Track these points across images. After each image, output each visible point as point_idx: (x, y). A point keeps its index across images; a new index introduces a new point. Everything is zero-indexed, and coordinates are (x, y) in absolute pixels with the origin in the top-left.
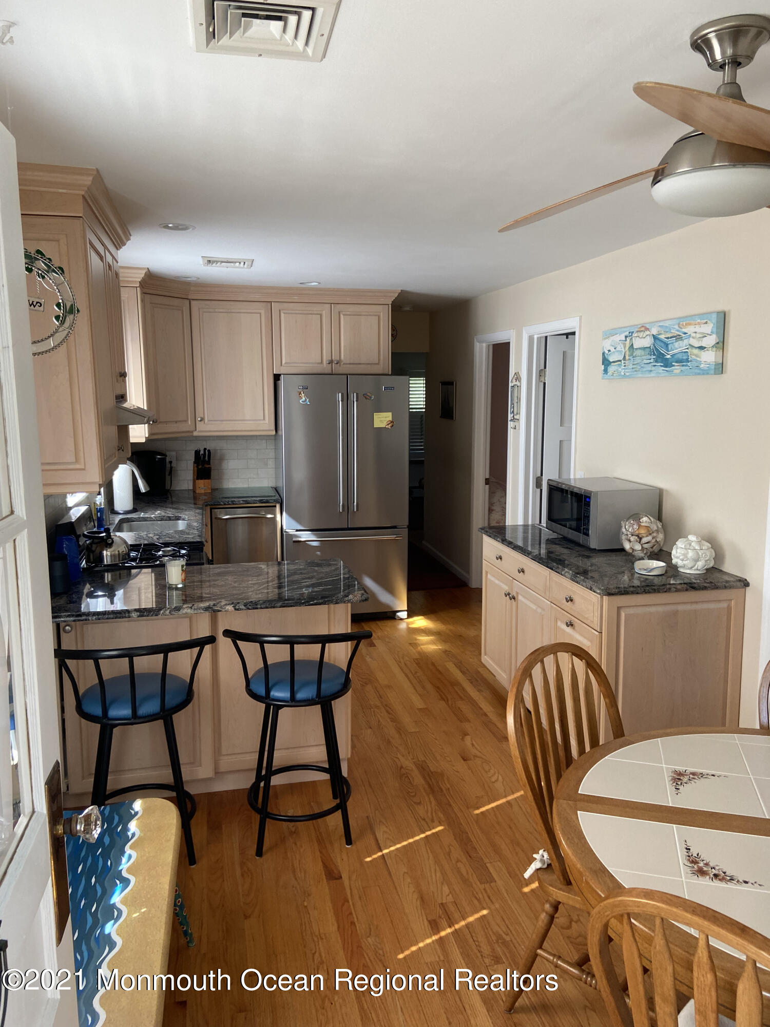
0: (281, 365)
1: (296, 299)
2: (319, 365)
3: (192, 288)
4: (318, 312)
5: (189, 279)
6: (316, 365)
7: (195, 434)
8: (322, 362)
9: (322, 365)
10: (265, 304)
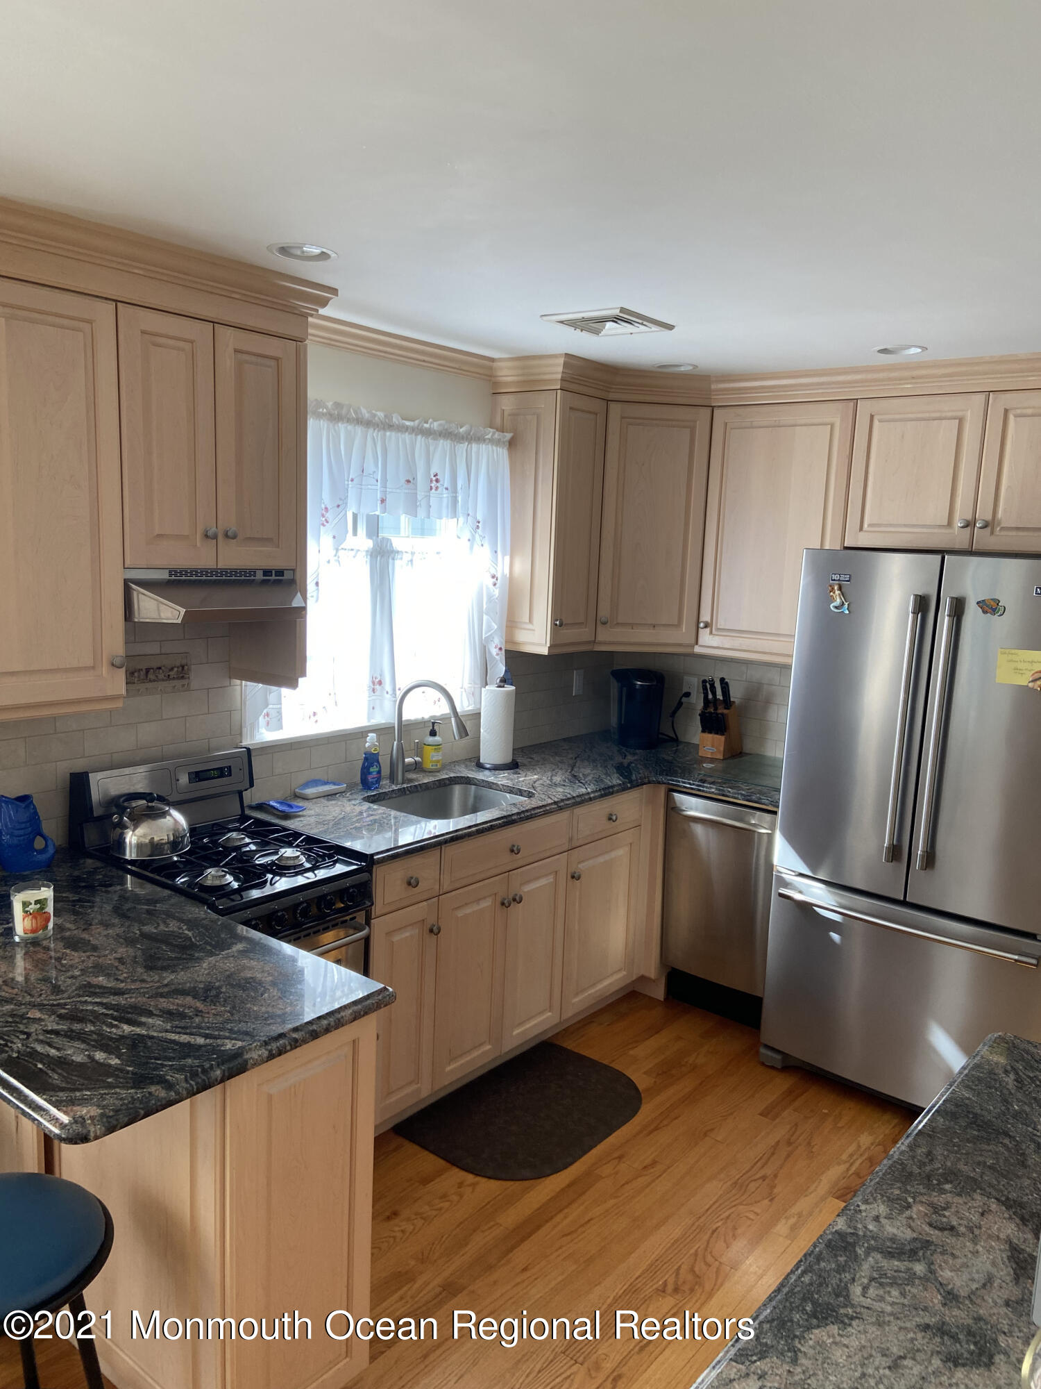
0: (861, 529)
1: (908, 388)
2: (944, 531)
3: (713, 387)
4: (954, 414)
5: (682, 369)
6: (936, 531)
7: (697, 650)
8: (950, 524)
9: (950, 531)
10: (844, 404)
